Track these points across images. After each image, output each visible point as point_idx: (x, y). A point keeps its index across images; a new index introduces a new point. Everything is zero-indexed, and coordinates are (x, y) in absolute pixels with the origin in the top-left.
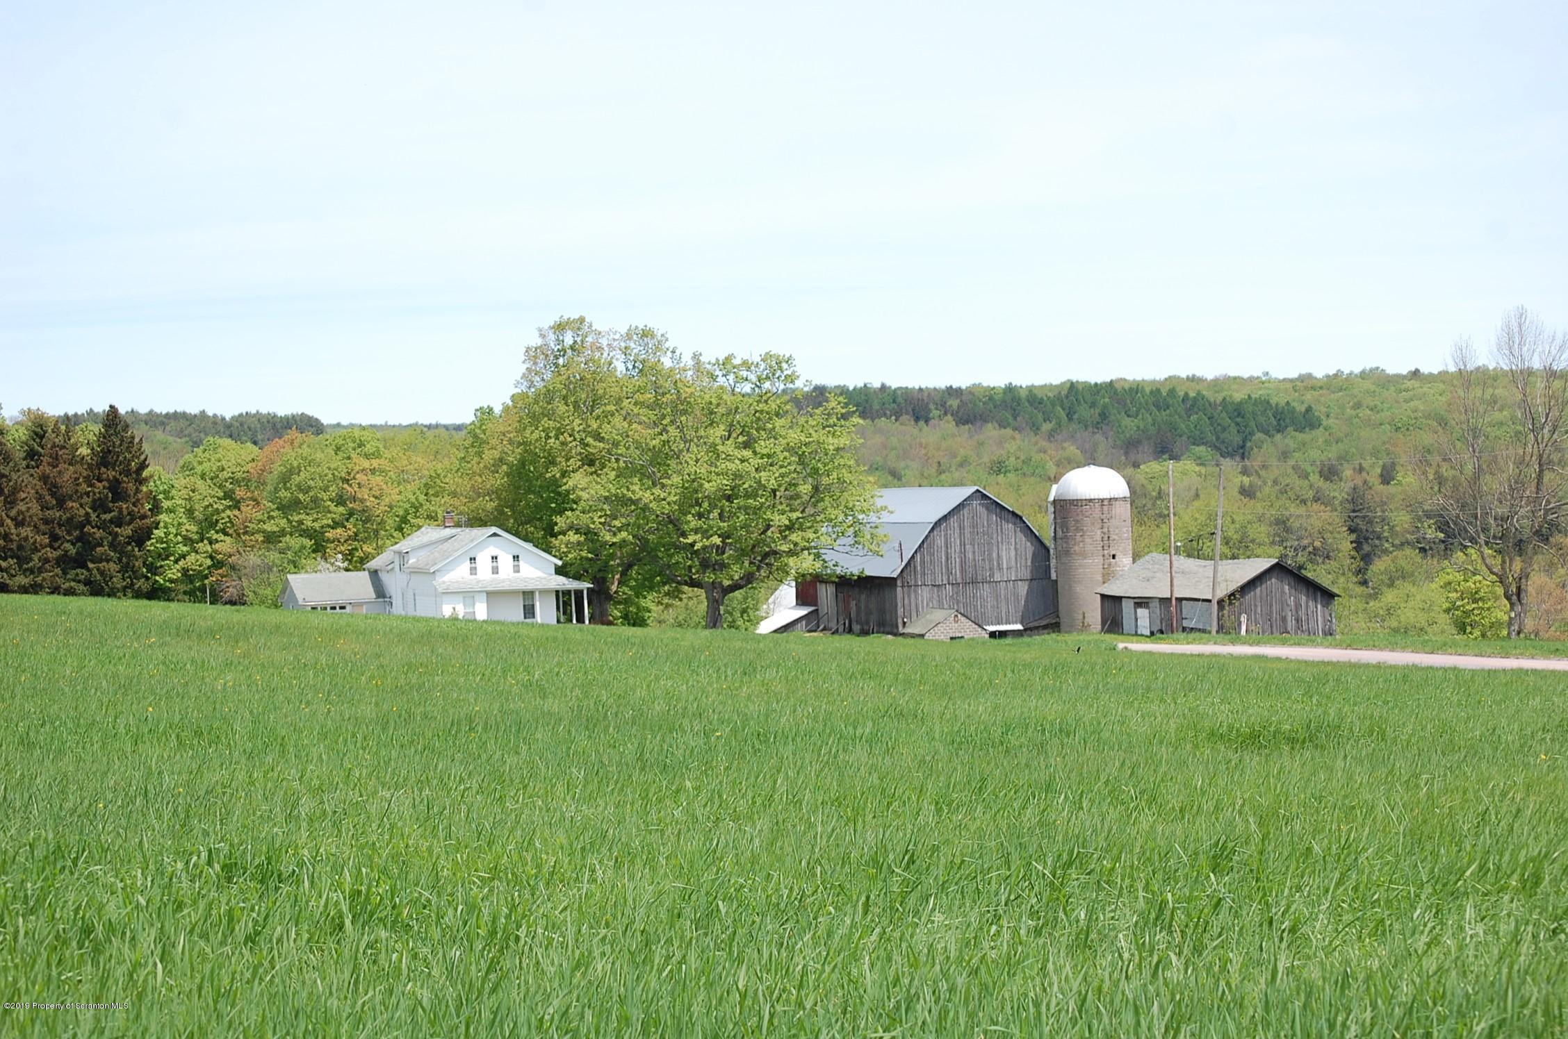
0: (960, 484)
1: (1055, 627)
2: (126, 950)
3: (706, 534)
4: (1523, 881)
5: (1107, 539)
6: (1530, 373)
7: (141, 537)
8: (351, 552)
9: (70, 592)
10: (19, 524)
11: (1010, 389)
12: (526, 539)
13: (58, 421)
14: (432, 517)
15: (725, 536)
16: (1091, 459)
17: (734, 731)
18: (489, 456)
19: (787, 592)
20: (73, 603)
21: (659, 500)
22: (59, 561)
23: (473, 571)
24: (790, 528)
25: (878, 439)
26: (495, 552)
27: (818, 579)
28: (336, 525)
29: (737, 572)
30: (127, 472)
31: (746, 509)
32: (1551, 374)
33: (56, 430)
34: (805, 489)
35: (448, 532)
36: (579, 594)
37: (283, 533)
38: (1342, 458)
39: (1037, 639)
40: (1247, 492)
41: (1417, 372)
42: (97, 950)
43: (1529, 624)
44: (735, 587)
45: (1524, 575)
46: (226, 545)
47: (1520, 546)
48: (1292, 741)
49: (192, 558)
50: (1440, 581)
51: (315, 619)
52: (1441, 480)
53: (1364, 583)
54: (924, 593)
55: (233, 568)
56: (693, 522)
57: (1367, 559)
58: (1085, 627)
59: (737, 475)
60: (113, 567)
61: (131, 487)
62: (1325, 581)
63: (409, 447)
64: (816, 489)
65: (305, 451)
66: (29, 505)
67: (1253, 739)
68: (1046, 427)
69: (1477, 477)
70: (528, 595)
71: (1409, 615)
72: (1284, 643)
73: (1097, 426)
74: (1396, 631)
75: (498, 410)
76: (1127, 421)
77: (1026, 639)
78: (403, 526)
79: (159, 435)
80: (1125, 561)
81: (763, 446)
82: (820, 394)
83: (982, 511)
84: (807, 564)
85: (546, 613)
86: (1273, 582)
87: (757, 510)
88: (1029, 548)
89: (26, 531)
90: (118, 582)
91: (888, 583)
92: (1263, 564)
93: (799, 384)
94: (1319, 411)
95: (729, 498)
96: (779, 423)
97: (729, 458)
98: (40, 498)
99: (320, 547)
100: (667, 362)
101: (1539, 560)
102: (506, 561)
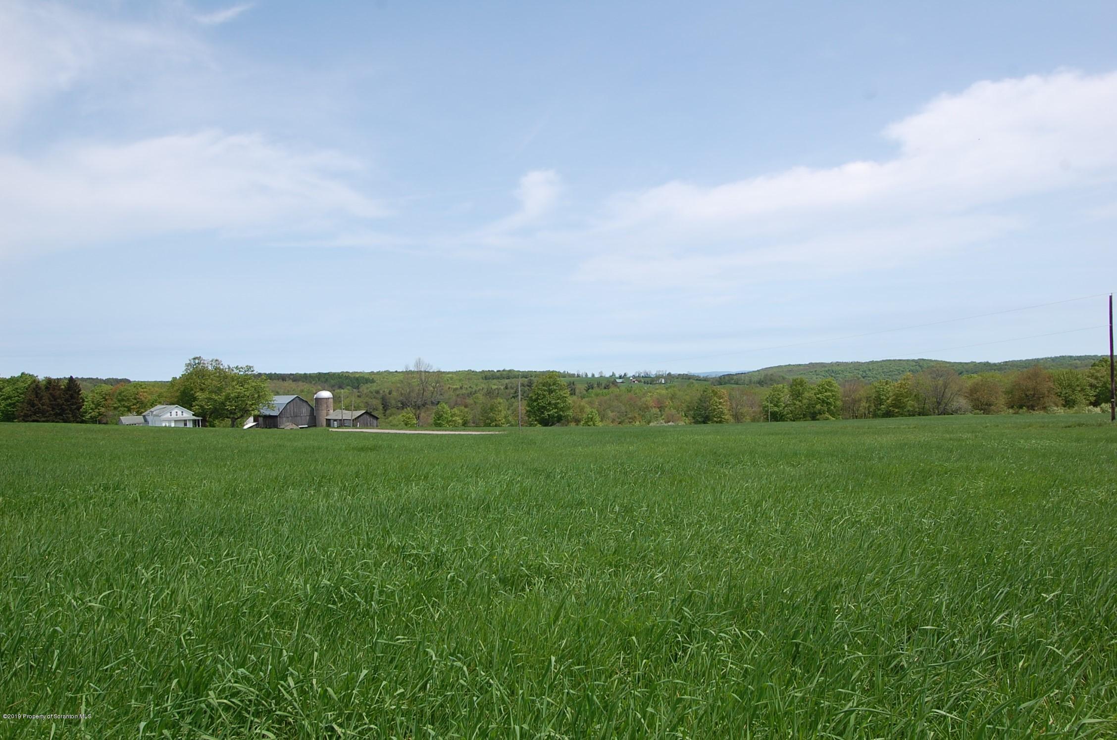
0: (293, 395)
1: (315, 426)
2: (75, 511)
3: (231, 406)
4: (425, 477)
5: (327, 406)
6: (421, 371)
7: (79, 408)
8: (138, 411)
9: (57, 422)
10: (42, 405)
11: (305, 374)
12: (185, 408)
13: (55, 379)
14: (160, 403)
15: (236, 407)
16: (324, 389)
17: (239, 451)
18: (175, 389)
19: (251, 419)
20: (59, 425)
21: (219, 398)
22: (54, 414)
23: (171, 415)
24: (252, 404)
25: (274, 385)
26: (176, 410)
27: (259, 416)
28: (134, 405)
29: (239, 415)
30: (75, 392)
31: (242, 400)
32: (425, 372)
33: (55, 382)
34: (256, 396)
35: (164, 406)
36: (198, 420)
37: (119, 407)
38: (381, 389)
39: (311, 428)
40: (359, 396)
41: (396, 371)
42: (66, 511)
43: (421, 424)
44: (238, 418)
45: (420, 414)
46: (103, 410)
47: (419, 408)
48: (371, 449)
49: (93, 413)
50: (402, 414)
51: (128, 428)
52: (402, 394)
53: (385, 416)
54: (284, 419)
55: (105, 415)
56: (228, 403)
57: (385, 410)
58: (322, 426)
59: (239, 393)
60: (70, 415)
61: (76, 395)
62: (376, 415)
63: (153, 386)
64: (259, 396)
65: (126, 387)
66: (46, 400)
67: (362, 449)
68: (313, 382)
69: (410, 392)
70: (185, 421)
71: (394, 422)
72: (367, 428)
73: (325, 382)
74: (392, 425)
75: (178, 378)
76: (332, 381)
77: (308, 429)
78: (153, 405)
79: (84, 383)
80: (331, 411)
81: (246, 386)
82: (260, 374)
83: (298, 401)
84: (256, 413)
85: (190, 425)
86: (365, 415)
87: (244, 401)
88: (309, 409)
89: (44, 407)
90: (72, 419)
91: (276, 416)
92: (364, 412)
93: (254, 372)
94: (375, 379)
95: (237, 398)
96: (250, 381)
97: (238, 389)
98: (49, 399)
99: (129, 410)
100: (222, 367)
101: (423, 410)
102: (180, 413)
